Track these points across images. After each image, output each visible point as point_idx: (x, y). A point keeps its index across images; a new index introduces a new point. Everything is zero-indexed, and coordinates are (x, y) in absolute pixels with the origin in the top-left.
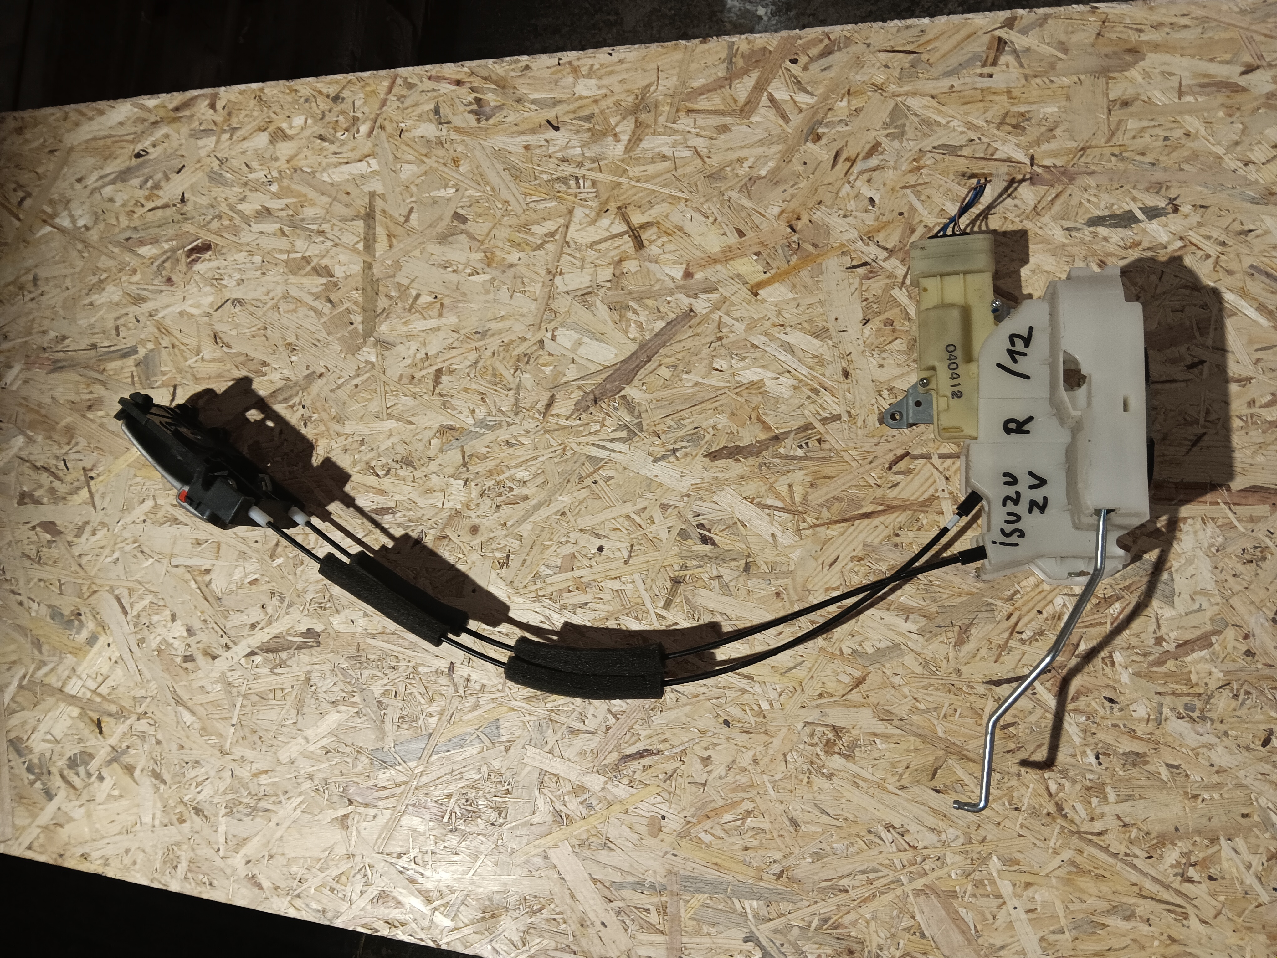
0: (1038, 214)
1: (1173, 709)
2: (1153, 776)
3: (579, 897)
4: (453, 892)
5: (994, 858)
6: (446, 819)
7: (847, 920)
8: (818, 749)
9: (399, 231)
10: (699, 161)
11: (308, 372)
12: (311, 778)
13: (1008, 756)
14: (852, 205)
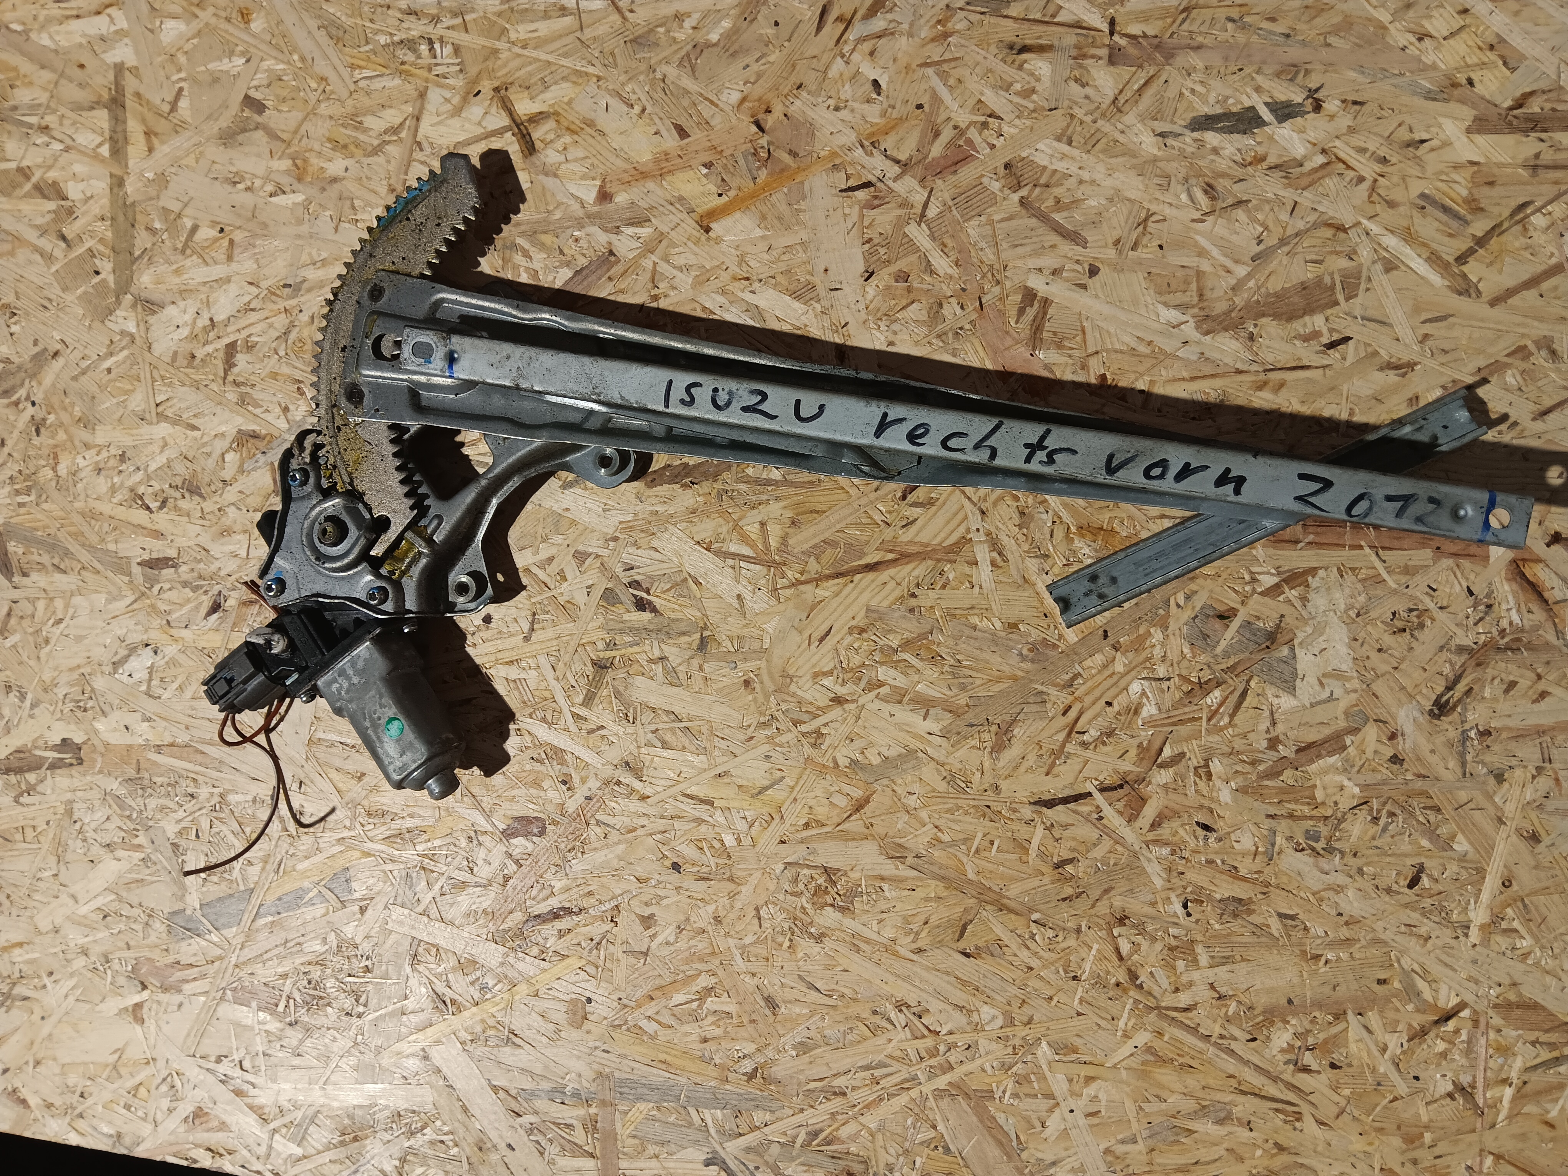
0: (1119, 111)
1: (1290, 838)
2: (1261, 929)
3: (474, 1110)
4: (296, 1108)
5: (1044, 1044)
6: (281, 1008)
7: (844, 1133)
8: (804, 900)
9: (162, 126)
10: (615, 17)
11: (37, 349)
12: (85, 953)
13: (1064, 905)
14: (847, 91)
